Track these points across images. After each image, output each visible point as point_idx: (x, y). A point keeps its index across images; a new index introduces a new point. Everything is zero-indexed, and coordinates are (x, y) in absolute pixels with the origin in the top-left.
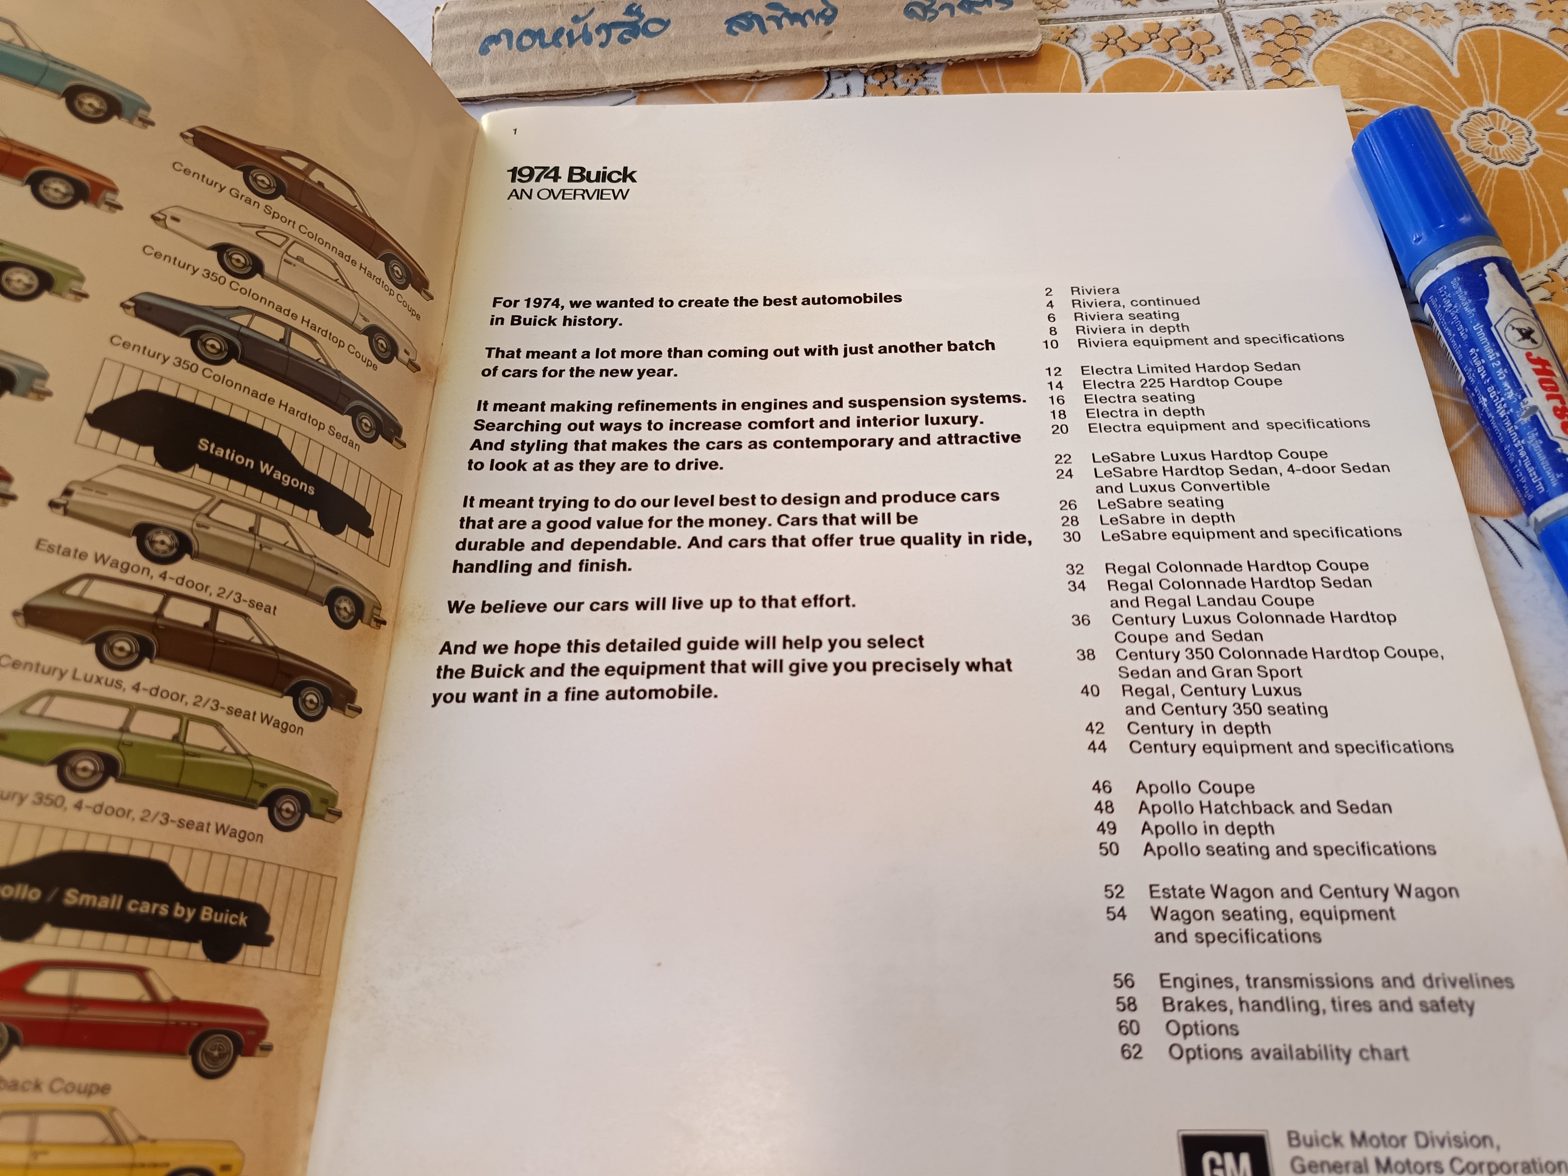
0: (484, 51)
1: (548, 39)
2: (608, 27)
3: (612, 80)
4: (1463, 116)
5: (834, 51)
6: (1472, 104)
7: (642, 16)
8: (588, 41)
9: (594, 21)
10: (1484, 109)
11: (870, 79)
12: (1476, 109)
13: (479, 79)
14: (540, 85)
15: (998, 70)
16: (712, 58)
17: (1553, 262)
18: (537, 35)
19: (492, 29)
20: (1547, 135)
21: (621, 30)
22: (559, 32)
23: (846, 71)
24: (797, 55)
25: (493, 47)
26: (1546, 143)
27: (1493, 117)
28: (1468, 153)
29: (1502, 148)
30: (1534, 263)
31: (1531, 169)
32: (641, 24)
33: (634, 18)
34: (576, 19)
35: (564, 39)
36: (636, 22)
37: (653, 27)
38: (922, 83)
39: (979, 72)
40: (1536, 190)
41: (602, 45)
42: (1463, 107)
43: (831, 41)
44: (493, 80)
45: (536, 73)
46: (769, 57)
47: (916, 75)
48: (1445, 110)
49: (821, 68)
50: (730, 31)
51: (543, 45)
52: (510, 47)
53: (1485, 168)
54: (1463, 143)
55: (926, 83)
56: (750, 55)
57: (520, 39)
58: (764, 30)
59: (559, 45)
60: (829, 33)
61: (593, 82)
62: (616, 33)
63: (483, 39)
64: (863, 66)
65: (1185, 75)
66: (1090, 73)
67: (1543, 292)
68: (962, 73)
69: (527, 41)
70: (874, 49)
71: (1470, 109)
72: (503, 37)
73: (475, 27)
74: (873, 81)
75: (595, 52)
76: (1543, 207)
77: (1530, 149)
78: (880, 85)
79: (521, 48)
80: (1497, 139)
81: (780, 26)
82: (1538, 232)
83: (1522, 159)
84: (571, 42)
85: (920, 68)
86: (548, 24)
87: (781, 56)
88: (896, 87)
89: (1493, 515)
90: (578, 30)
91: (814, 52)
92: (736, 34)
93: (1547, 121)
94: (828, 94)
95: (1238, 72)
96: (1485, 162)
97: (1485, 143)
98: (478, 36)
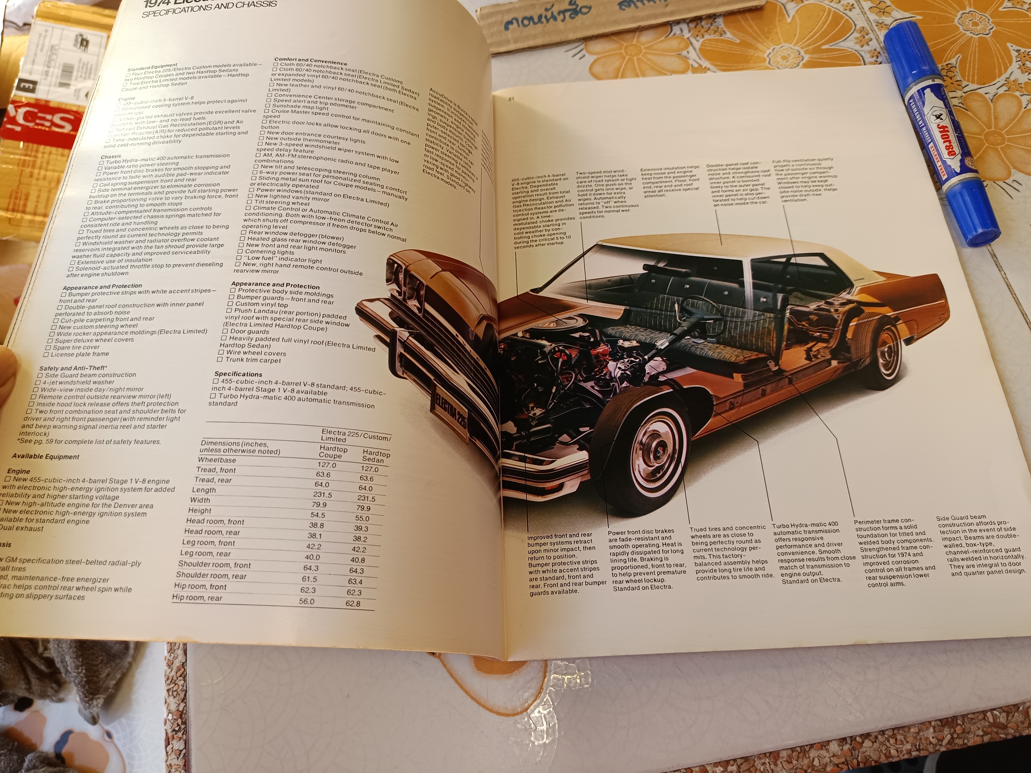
0: (507, 28)
1: (536, 20)
2: (564, 12)
3: (571, 36)
4: (959, 15)
5: (672, 13)
6: (962, 10)
7: (577, 6)
8: (555, 19)
9: (555, 10)
10: (967, 11)
11: (690, 25)
12: (964, 12)
13: (508, 42)
14: (539, 42)
15: (748, 15)
16: (616, 22)
17: (1007, 75)
18: (531, 19)
19: (508, 18)
20: (997, 20)
21: (569, 13)
22: (540, 17)
23: (678, 22)
24: (656, 16)
25: (510, 26)
26: (997, 24)
27: (972, 14)
28: (964, 32)
29: (978, 28)
30: (1000, 76)
31: (992, 36)
32: (578, 9)
33: (574, 7)
34: (547, 10)
35: (543, 20)
36: (575, 9)
37: (584, 10)
38: (714, 24)
39: (739, 17)
40: (995, 45)
41: (563, 20)
42: (959, 12)
43: (669, 9)
44: (516, 41)
45: (535, 37)
46: (643, 19)
47: (711, 21)
48: (951, 14)
49: (668, 22)
50: (621, 8)
51: (535, 23)
52: (519, 25)
53: (972, 37)
54: (961, 28)
55: (716, 24)
56: (633, 19)
57: (522, 21)
58: (637, 7)
59: (542, 23)
60: (667, 5)
61: (562, 38)
62: (568, 14)
63: (504, 23)
64: (687, 19)
65: (833, 9)
66: (790, 12)
67: (1005, 88)
68: (732, 18)
69: (526, 22)
70: (690, 10)
71: (961, 12)
72: (514, 21)
73: (499, 18)
74: (692, 25)
75: (560, 24)
76: (999, 52)
77: (990, 27)
78: (696, 27)
79: (525, 26)
80: (976, 24)
81: (644, 4)
82: (999, 63)
83: (987, 32)
84: (548, 21)
85: (712, 17)
86: (535, 14)
87: (648, 18)
88: (703, 27)
89: (998, 180)
90: (549, 15)
91: (663, 15)
92: (624, 10)
93: (996, 14)
94: (672, 34)
95: (856, 5)
96: (971, 35)
97: (970, 26)
98: (502, 22)
